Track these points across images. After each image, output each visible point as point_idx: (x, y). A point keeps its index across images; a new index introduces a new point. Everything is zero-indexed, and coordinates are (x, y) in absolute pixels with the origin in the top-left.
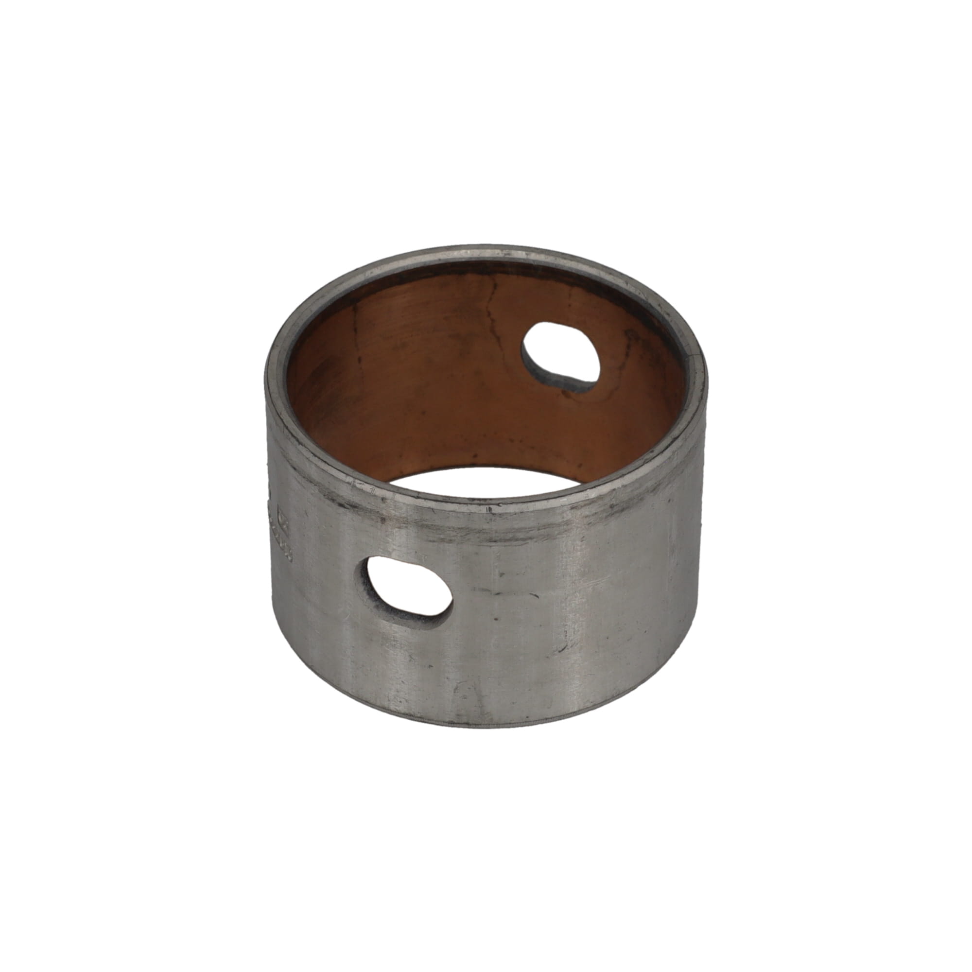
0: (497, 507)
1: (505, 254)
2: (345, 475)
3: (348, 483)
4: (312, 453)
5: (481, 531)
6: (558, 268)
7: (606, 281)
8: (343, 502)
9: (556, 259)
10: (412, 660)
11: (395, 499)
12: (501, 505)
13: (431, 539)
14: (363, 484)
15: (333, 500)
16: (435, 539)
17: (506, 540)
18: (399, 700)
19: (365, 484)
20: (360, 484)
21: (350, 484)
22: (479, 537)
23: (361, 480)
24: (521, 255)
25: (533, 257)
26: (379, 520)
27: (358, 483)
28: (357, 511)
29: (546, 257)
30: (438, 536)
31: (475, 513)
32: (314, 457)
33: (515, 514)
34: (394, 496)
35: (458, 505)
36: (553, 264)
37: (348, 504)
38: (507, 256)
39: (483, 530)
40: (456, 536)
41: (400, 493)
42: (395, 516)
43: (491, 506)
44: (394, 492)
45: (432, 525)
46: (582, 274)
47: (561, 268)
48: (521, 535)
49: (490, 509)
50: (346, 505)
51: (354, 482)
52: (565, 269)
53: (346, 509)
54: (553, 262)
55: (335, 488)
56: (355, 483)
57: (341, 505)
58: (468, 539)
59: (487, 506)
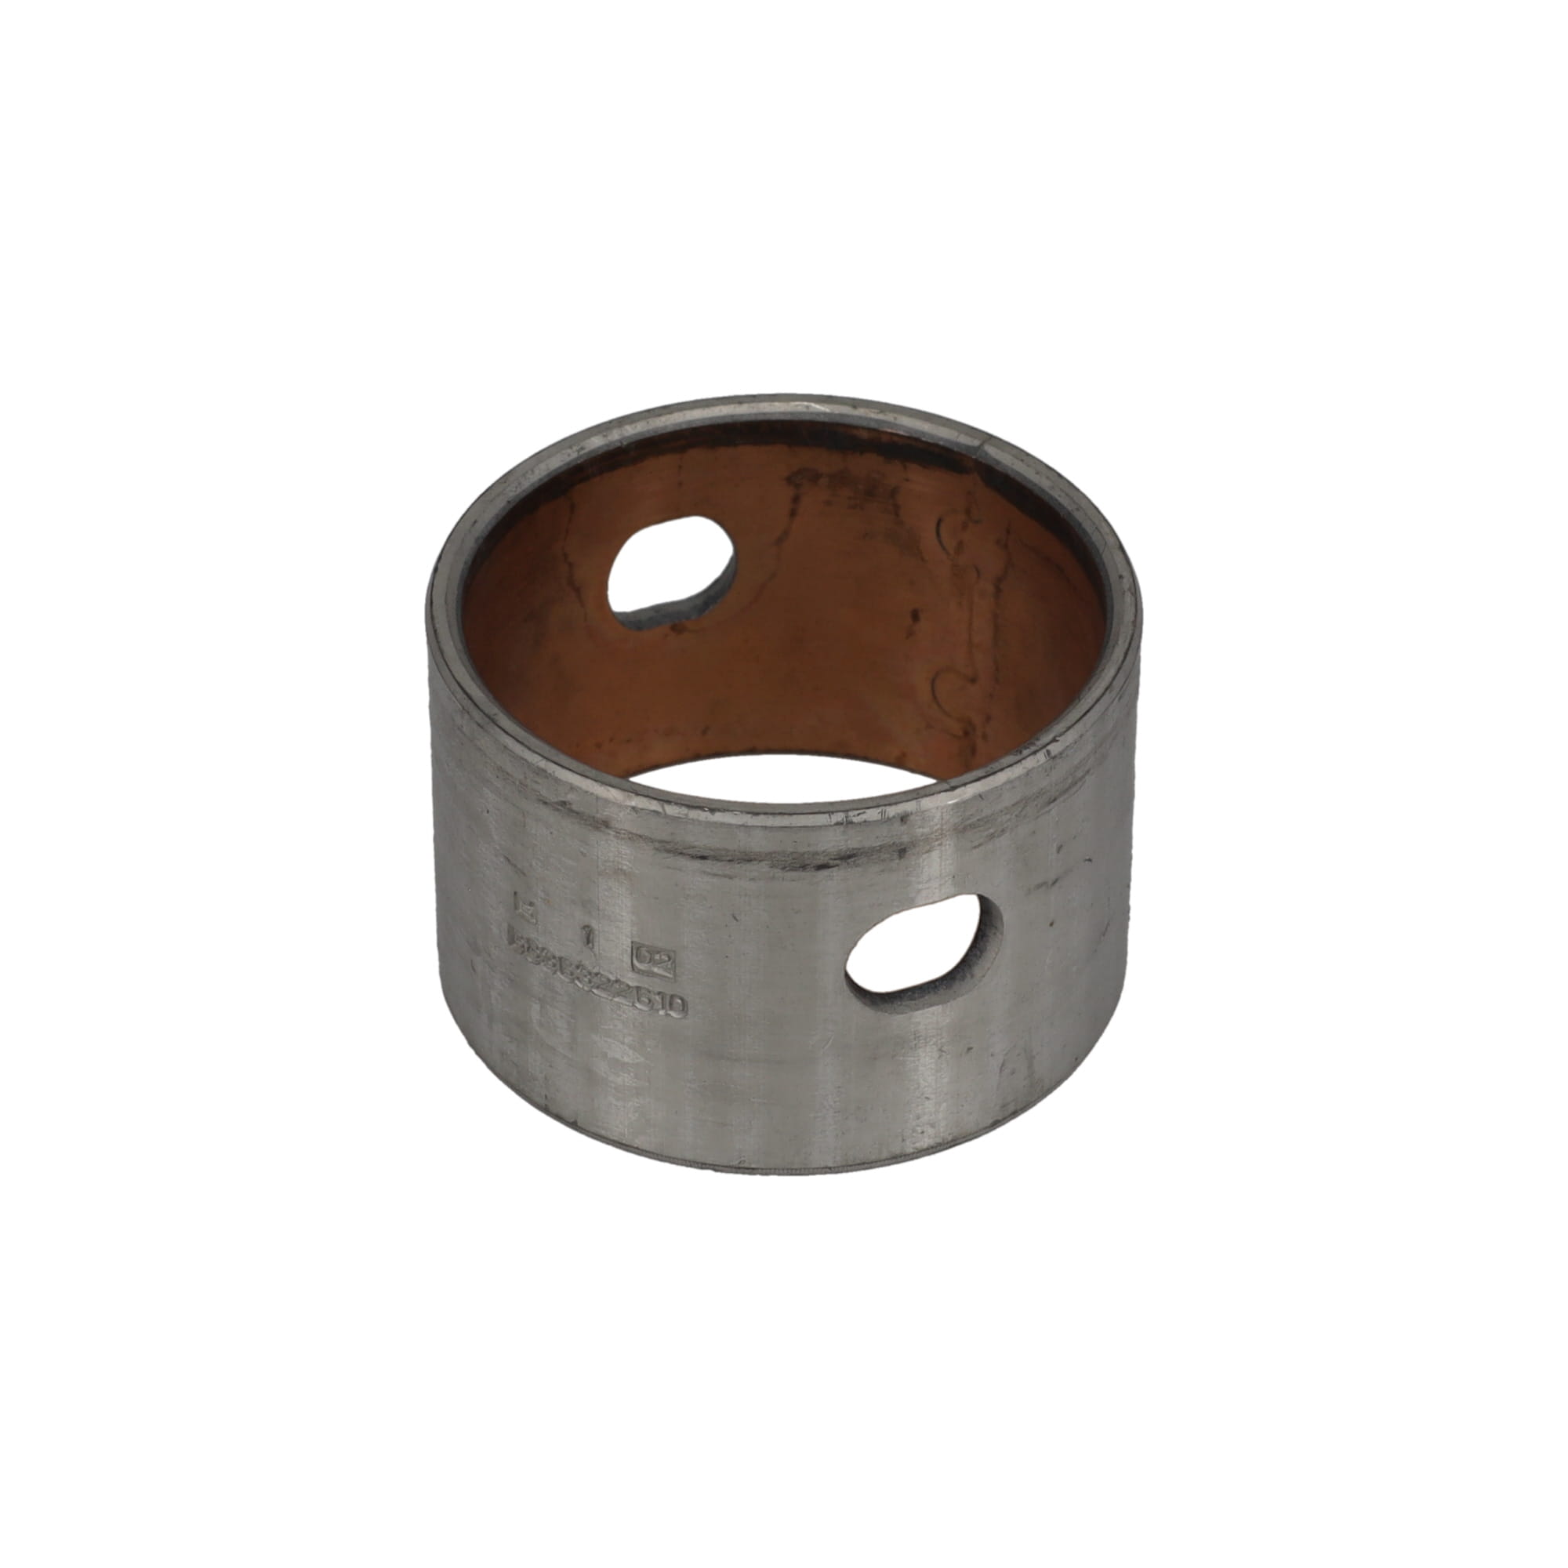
0: (1054, 744)
1: (578, 451)
2: (827, 815)
3: (838, 824)
4: (748, 813)
5: (1039, 793)
6: (660, 433)
7: (742, 415)
8: (822, 860)
9: (648, 423)
10: (944, 1054)
11: (923, 809)
12: (1057, 738)
13: (976, 843)
14: (864, 813)
15: (804, 867)
16: (981, 840)
17: (1066, 791)
18: (920, 1131)
19: (867, 811)
20: (859, 815)
21: (842, 824)
22: (1036, 805)
23: (857, 809)
24: (596, 443)
25: (615, 436)
26: (896, 855)
27: (854, 816)
28: (854, 861)
29: (633, 426)
30: (986, 833)
31: (1033, 768)
32: (754, 817)
33: (1076, 742)
34: (920, 805)
35: (1009, 769)
36: (648, 431)
37: (835, 859)
38: (582, 452)
39: (1042, 789)
40: (1010, 820)
41: (926, 796)
42: (922, 836)
43: (1049, 747)
44: (916, 799)
45: (978, 820)
46: (699, 424)
47: (664, 432)
48: (1079, 774)
49: (1048, 752)
50: (831, 862)
51: (847, 817)
52: (669, 430)
53: (830, 870)
54: (645, 429)
55: (809, 845)
56: (849, 819)
57: (821, 867)
58: (1025, 816)
59: (1044, 750)
